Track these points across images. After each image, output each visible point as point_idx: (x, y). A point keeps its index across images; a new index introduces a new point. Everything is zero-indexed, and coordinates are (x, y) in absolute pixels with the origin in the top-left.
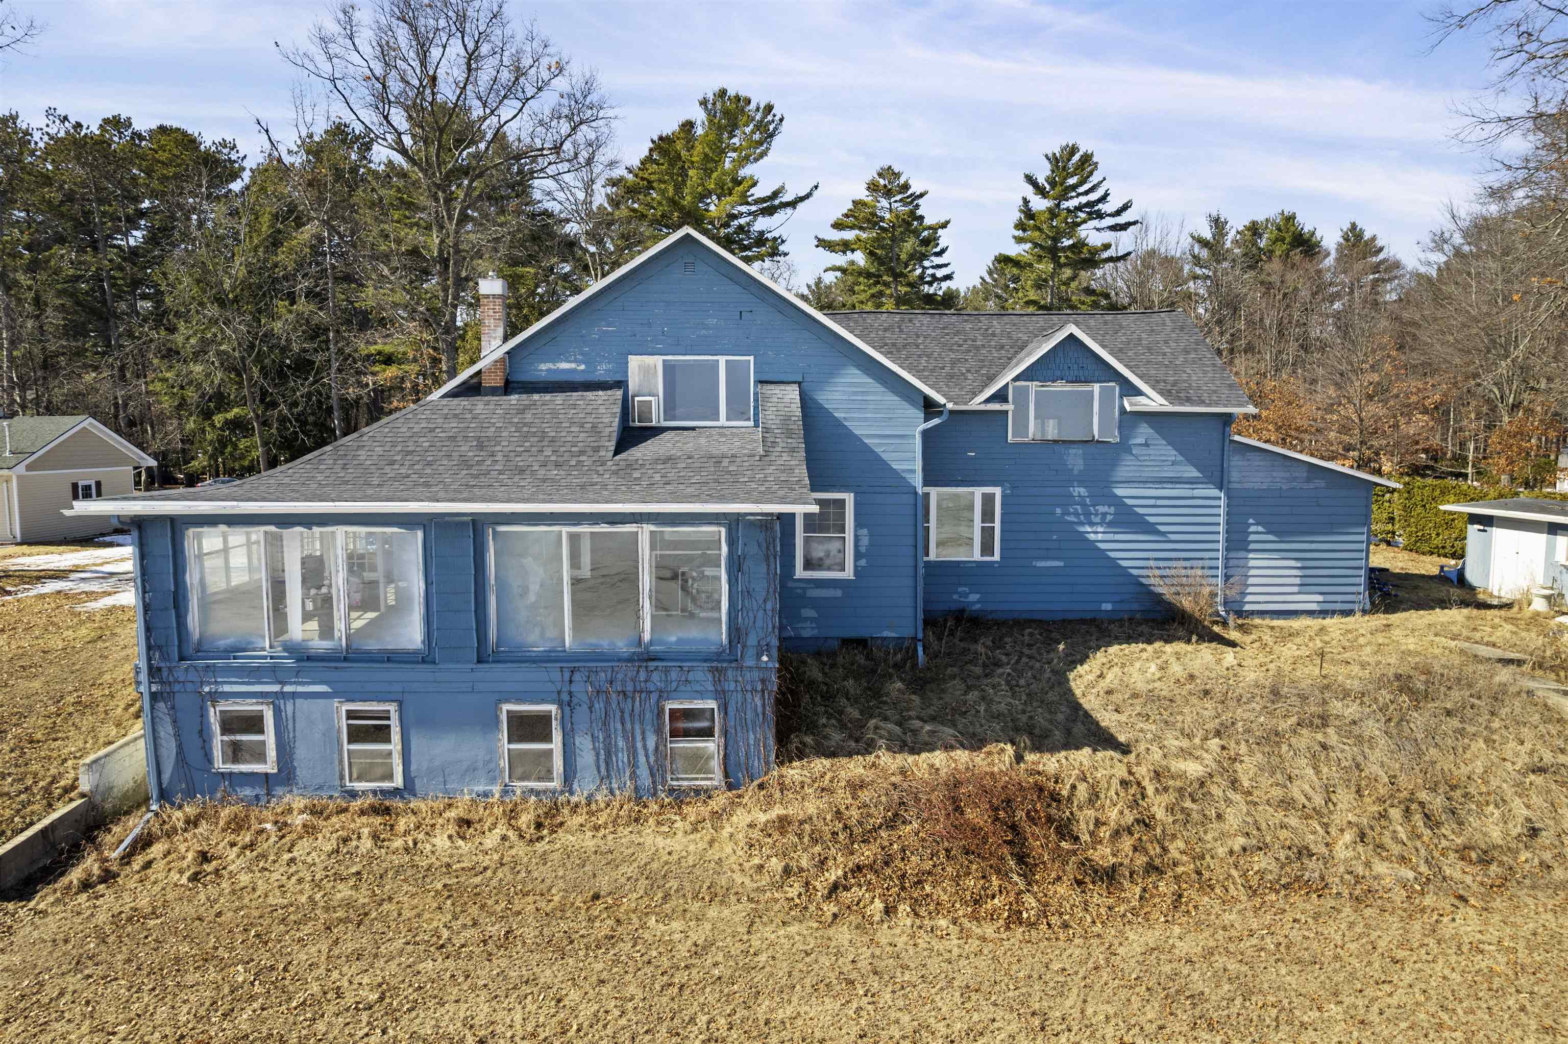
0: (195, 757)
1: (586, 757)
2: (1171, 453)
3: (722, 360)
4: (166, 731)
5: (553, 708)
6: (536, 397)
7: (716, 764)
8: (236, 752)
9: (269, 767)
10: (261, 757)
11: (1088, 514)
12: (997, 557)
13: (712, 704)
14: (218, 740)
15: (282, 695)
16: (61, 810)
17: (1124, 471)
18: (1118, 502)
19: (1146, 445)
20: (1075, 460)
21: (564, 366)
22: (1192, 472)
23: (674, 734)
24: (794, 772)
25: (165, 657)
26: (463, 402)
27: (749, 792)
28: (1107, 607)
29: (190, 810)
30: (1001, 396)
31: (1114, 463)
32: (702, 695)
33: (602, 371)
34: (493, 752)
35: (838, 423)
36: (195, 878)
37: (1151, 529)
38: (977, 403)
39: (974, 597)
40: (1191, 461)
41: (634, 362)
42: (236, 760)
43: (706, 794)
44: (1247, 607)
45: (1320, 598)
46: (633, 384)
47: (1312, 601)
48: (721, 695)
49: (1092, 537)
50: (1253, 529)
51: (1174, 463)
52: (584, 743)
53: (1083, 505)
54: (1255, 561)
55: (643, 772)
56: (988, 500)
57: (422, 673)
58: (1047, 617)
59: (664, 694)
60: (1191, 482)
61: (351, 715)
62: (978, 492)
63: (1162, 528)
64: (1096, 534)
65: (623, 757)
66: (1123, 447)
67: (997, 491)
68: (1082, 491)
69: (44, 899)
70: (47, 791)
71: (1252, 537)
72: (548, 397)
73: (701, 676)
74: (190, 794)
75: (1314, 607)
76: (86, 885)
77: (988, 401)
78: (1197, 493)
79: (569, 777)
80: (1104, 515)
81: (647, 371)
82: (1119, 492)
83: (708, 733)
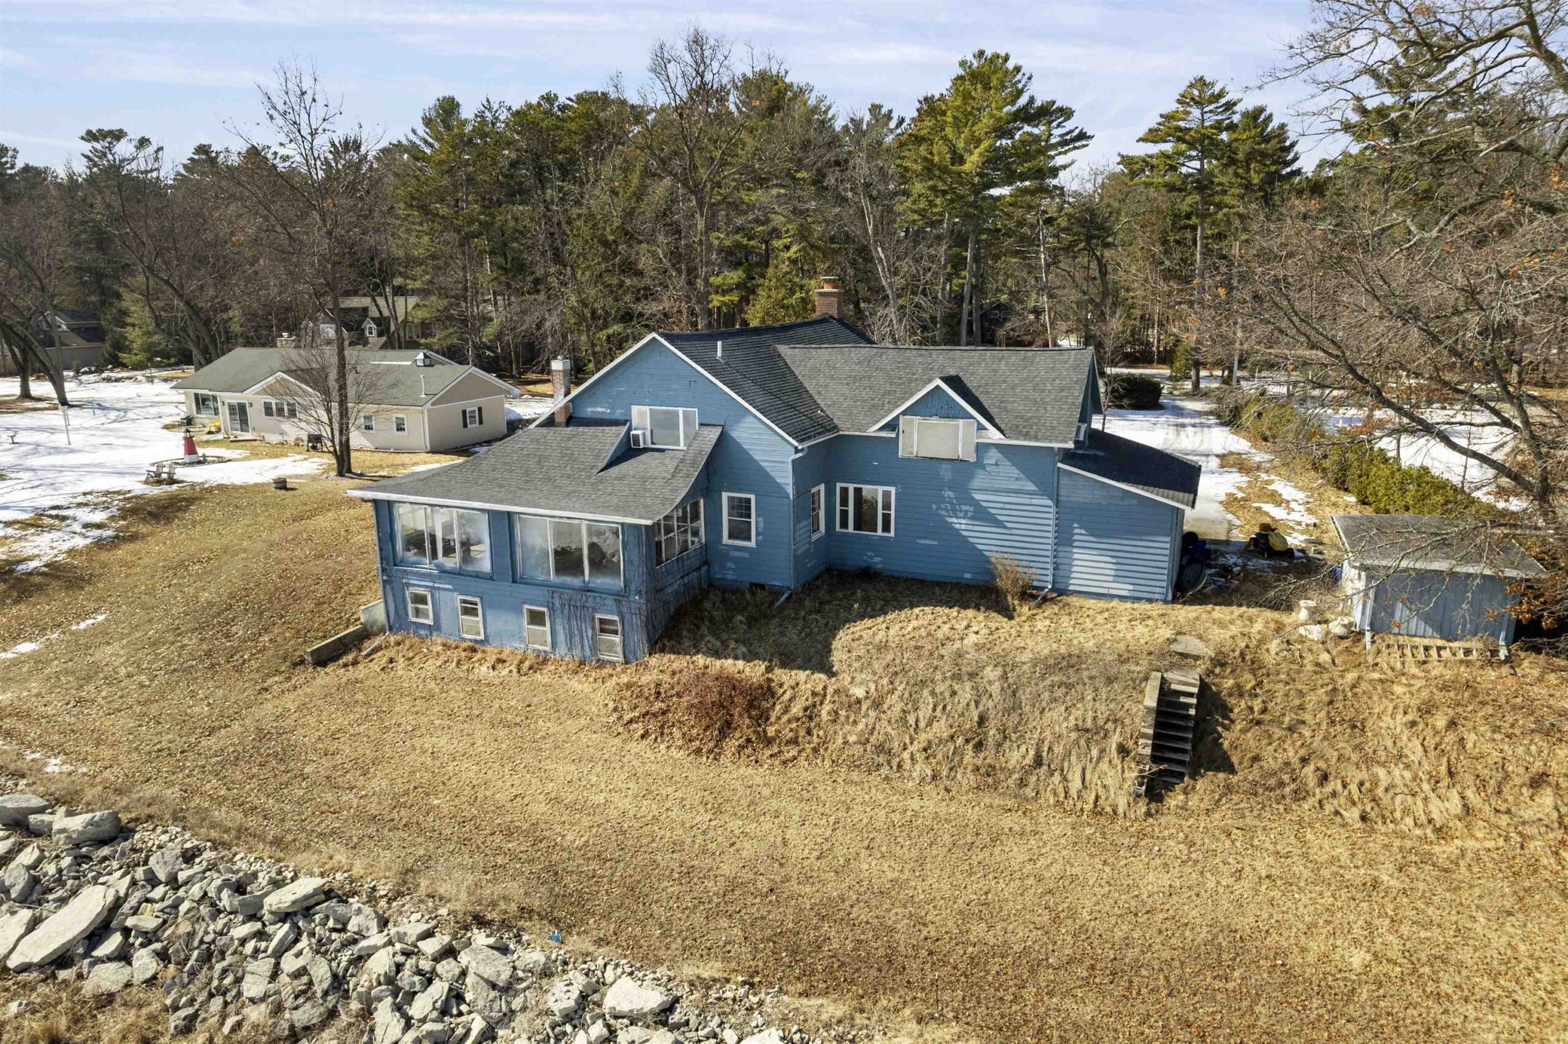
0: (402, 612)
1: (561, 638)
2: (1015, 472)
3: (681, 410)
4: (390, 599)
5: (545, 610)
6: (581, 429)
7: (619, 649)
8: (417, 613)
9: (430, 622)
10: (427, 616)
11: (954, 510)
12: (892, 534)
13: (616, 618)
14: (410, 607)
15: (433, 588)
16: (352, 629)
17: (976, 483)
18: (976, 504)
19: (996, 464)
20: (946, 472)
21: (599, 409)
22: (1031, 487)
23: (602, 631)
24: (654, 661)
25: (388, 564)
26: (544, 430)
27: (632, 667)
28: (968, 576)
29: (399, 638)
30: (892, 426)
31: (970, 476)
32: (611, 612)
33: (618, 414)
34: (521, 627)
35: (745, 452)
36: (383, 669)
37: (1000, 524)
38: (872, 431)
39: (877, 560)
40: (1029, 478)
41: (635, 409)
42: (417, 616)
43: (613, 664)
44: (1071, 588)
45: (1131, 587)
46: (635, 422)
47: (1124, 589)
48: (621, 614)
49: (957, 526)
50: (1077, 531)
51: (1017, 479)
52: (559, 628)
53: (952, 504)
54: (1078, 554)
55: (587, 648)
56: (887, 495)
57: (488, 585)
58: (928, 578)
59: (595, 610)
60: (1031, 493)
61: (465, 602)
62: (880, 489)
63: (1008, 525)
64: (961, 524)
65: (577, 638)
66: (979, 464)
67: (893, 490)
68: (951, 494)
69: (330, 669)
70: (348, 619)
71: (1076, 537)
72: (586, 429)
73: (610, 602)
74: (399, 630)
75: (1125, 593)
76: (345, 665)
77: (881, 429)
78: (1034, 501)
79: (554, 645)
80: (966, 512)
81: (642, 415)
82: (977, 496)
83: (615, 632)
